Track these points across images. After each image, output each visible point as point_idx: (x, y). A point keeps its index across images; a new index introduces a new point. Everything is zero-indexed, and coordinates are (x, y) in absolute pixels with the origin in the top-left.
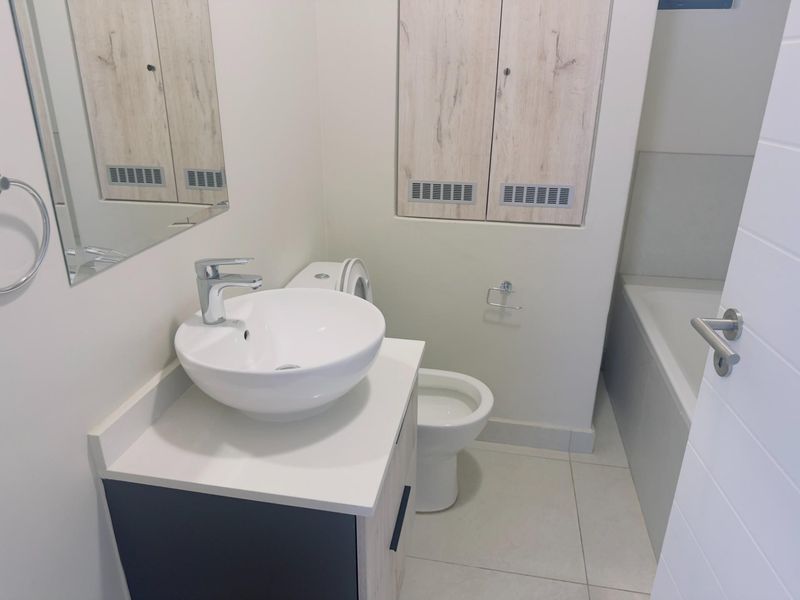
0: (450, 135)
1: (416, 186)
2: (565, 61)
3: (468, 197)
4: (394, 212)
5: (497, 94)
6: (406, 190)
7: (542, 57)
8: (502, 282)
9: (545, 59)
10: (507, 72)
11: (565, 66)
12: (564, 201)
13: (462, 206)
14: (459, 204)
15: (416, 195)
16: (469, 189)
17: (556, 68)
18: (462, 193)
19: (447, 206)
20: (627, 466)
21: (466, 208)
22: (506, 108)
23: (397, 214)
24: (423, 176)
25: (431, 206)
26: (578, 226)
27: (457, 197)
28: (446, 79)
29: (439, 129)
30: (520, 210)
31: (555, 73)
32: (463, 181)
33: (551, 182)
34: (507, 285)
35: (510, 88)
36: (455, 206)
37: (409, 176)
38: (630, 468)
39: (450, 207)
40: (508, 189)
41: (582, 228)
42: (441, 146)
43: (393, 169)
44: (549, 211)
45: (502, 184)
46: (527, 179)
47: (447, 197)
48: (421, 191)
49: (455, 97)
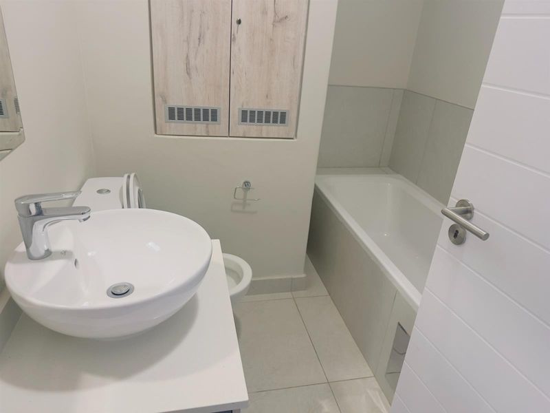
0: (197, 69)
1: (171, 110)
2: (280, 17)
3: (214, 119)
4: (154, 131)
5: (232, 39)
6: (163, 113)
7: (264, 13)
8: (243, 181)
9: (266, 13)
10: (239, 22)
11: (280, 20)
12: (283, 121)
13: (210, 126)
14: (207, 124)
15: (171, 117)
16: (214, 112)
17: (274, 22)
18: (209, 115)
19: (198, 125)
20: (327, 293)
21: (212, 126)
22: (239, 50)
23: (156, 133)
24: (176, 102)
25: (185, 126)
26: (292, 139)
27: (206, 119)
28: (190, 24)
29: (188, 64)
30: (253, 128)
31: (274, 25)
32: (210, 105)
33: (274, 107)
34: (247, 184)
35: (242, 34)
36: (205, 125)
37: (165, 101)
38: (330, 295)
39: (200, 127)
40: (244, 113)
41: (295, 140)
42: (190, 78)
43: (151, 96)
44: (274, 129)
45: (239, 109)
46: (257, 105)
47: (198, 119)
48: (176, 114)
49: (199, 39)
